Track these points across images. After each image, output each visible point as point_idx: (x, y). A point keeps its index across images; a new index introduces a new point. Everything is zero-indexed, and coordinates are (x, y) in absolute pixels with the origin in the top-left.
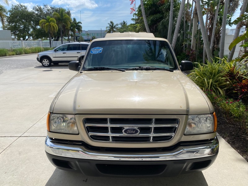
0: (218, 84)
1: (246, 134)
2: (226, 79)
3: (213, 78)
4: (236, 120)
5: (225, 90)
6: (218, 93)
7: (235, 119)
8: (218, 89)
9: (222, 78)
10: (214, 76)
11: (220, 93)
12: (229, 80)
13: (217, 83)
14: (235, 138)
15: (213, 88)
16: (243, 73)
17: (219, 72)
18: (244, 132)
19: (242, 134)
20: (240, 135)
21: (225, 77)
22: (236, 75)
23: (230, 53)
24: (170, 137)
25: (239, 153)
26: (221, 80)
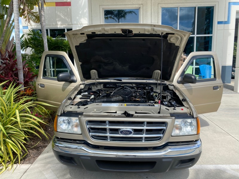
24: (159, 138)
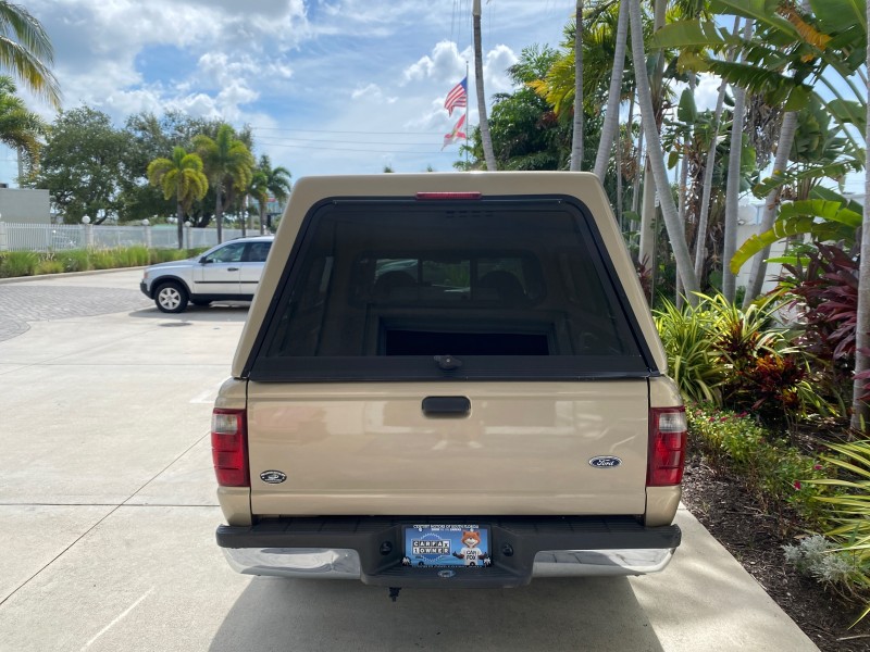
0: (701, 372)
1: (756, 503)
2: (722, 357)
3: (685, 351)
4: (736, 470)
5: (720, 388)
6: (700, 396)
7: (735, 467)
8: (699, 386)
9: (710, 354)
10: (689, 345)
11: (704, 397)
12: (729, 358)
13: (696, 367)
14: (725, 514)
15: (687, 384)
16: (775, 340)
17: (701, 334)
18: (751, 500)
19: (746, 505)
20: (740, 508)
21: (718, 349)
22: (746, 344)
23: (750, 281)
25: (727, 549)
26: (706, 358)
